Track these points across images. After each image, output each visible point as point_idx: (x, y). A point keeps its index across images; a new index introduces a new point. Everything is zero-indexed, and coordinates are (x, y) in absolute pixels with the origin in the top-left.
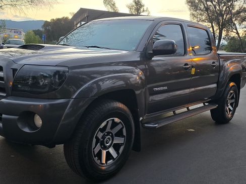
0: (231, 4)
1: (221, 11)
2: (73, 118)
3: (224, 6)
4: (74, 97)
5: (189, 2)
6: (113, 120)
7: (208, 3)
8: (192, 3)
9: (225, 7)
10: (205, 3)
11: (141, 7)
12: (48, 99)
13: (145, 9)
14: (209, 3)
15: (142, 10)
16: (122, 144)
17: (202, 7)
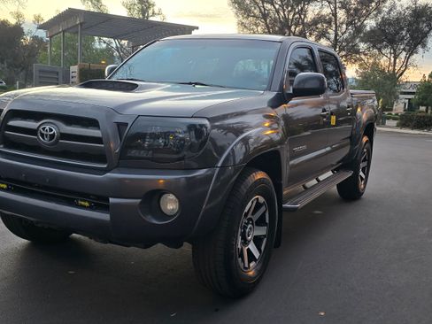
0: (302, 9)
1: (286, 20)
2: (221, 198)
3: (290, 11)
4: (219, 165)
5: (235, 2)
6: (257, 199)
7: (265, 5)
8: (239, 4)
9: (292, 14)
10: (261, 5)
11: (149, 8)
12: (185, 169)
13: (156, 11)
14: (268, 6)
15: (150, 12)
16: (265, 236)
17: (257, 12)
